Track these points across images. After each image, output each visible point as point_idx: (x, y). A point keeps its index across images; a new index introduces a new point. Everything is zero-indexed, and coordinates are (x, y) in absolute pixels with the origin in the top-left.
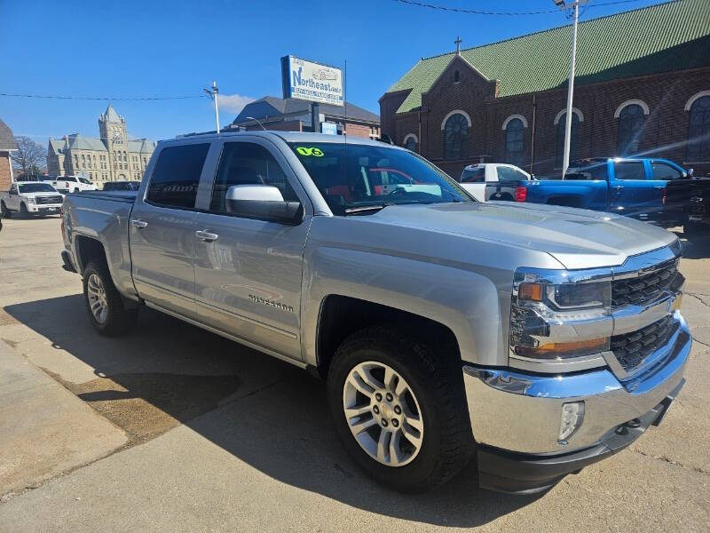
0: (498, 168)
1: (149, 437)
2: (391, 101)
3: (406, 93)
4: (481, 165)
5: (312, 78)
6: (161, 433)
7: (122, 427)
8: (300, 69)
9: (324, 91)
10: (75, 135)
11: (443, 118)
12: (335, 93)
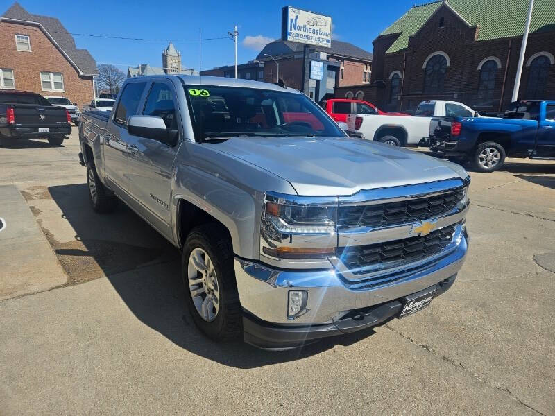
0: (447, 105)
1: (80, 282)
2: (383, 42)
3: (395, 36)
4: (432, 102)
5: (305, 24)
6: (89, 281)
7: (68, 273)
8: (297, 17)
9: (315, 35)
10: (146, 65)
11: (426, 58)
12: (324, 37)
